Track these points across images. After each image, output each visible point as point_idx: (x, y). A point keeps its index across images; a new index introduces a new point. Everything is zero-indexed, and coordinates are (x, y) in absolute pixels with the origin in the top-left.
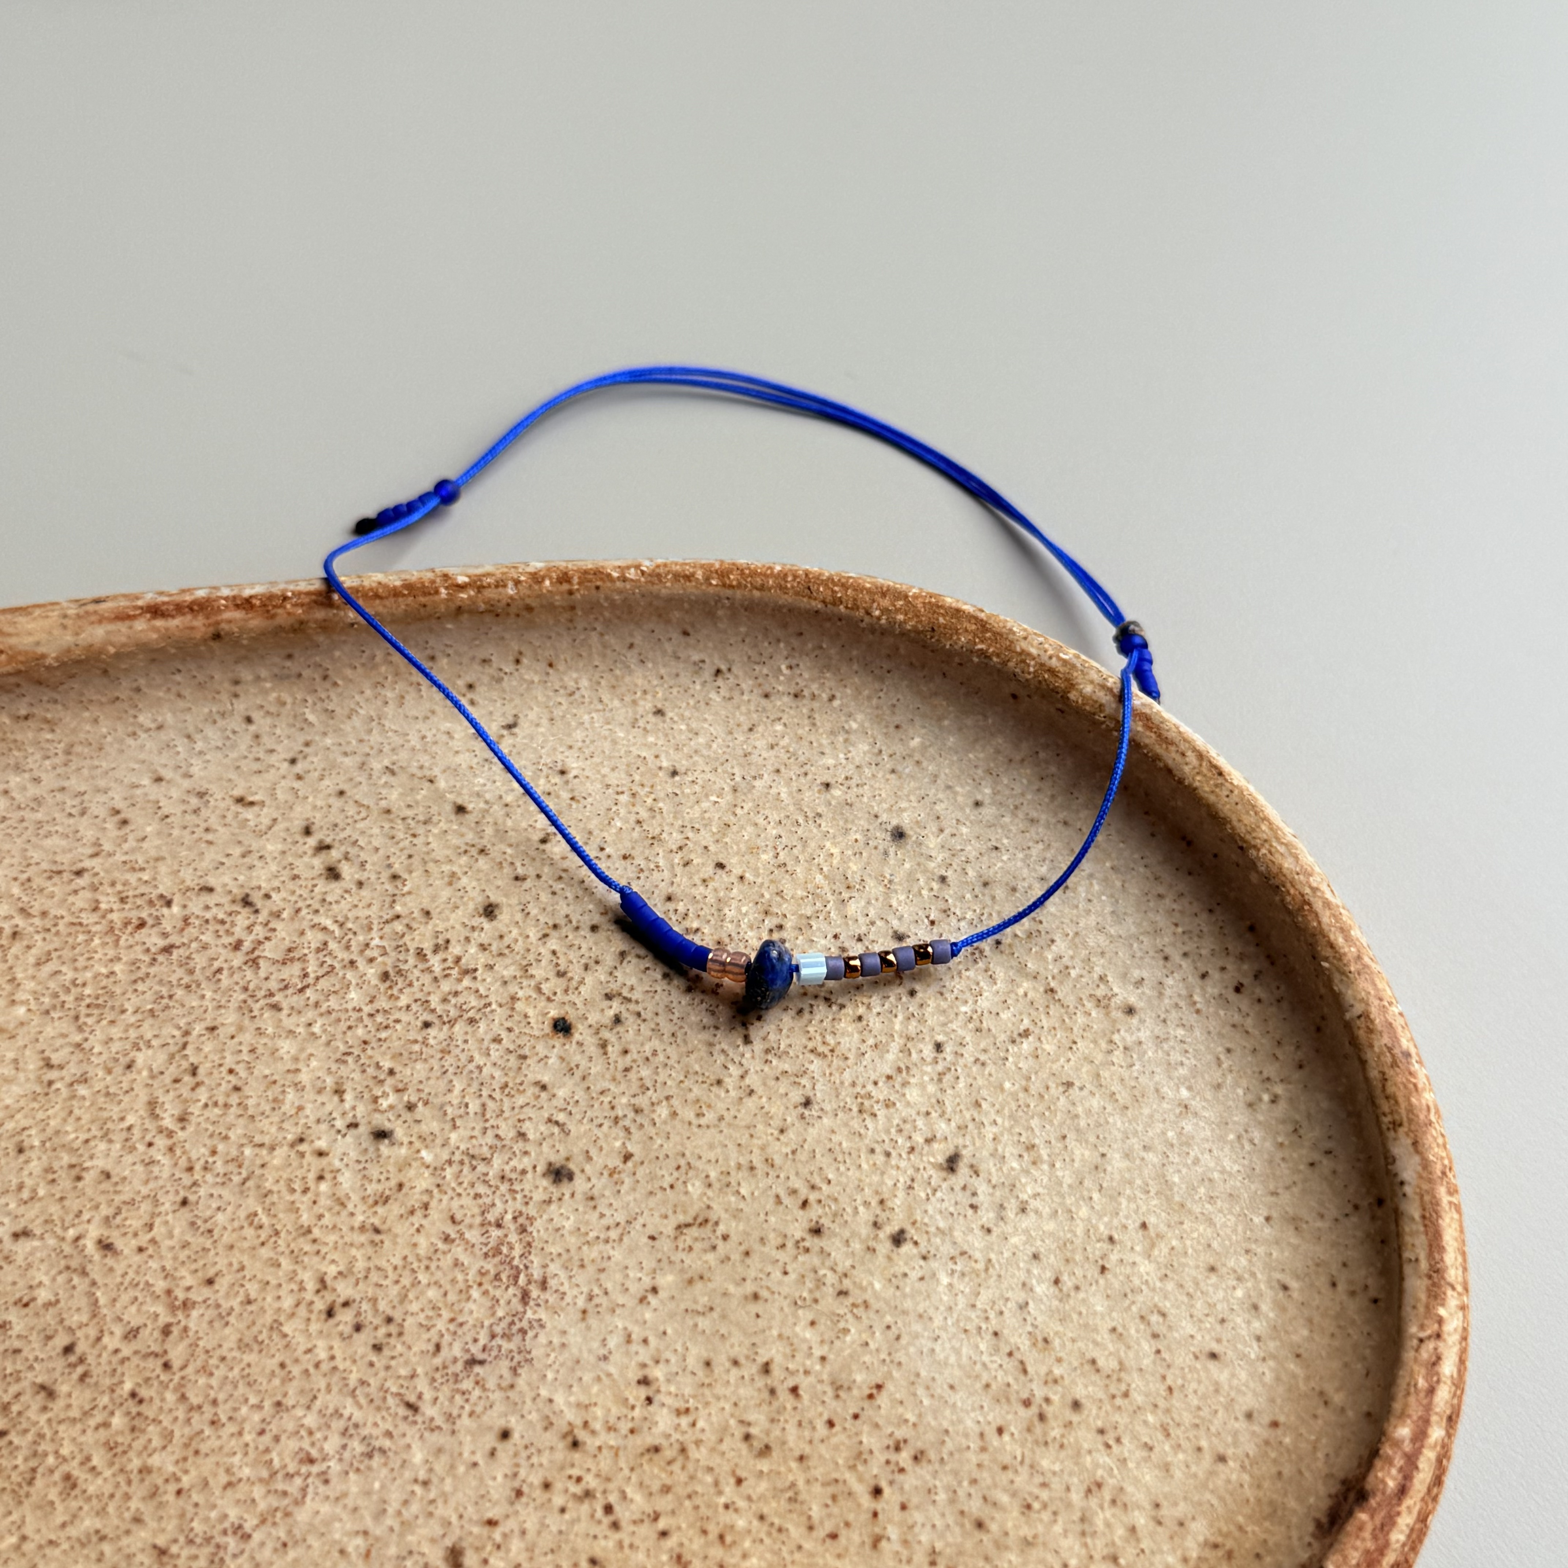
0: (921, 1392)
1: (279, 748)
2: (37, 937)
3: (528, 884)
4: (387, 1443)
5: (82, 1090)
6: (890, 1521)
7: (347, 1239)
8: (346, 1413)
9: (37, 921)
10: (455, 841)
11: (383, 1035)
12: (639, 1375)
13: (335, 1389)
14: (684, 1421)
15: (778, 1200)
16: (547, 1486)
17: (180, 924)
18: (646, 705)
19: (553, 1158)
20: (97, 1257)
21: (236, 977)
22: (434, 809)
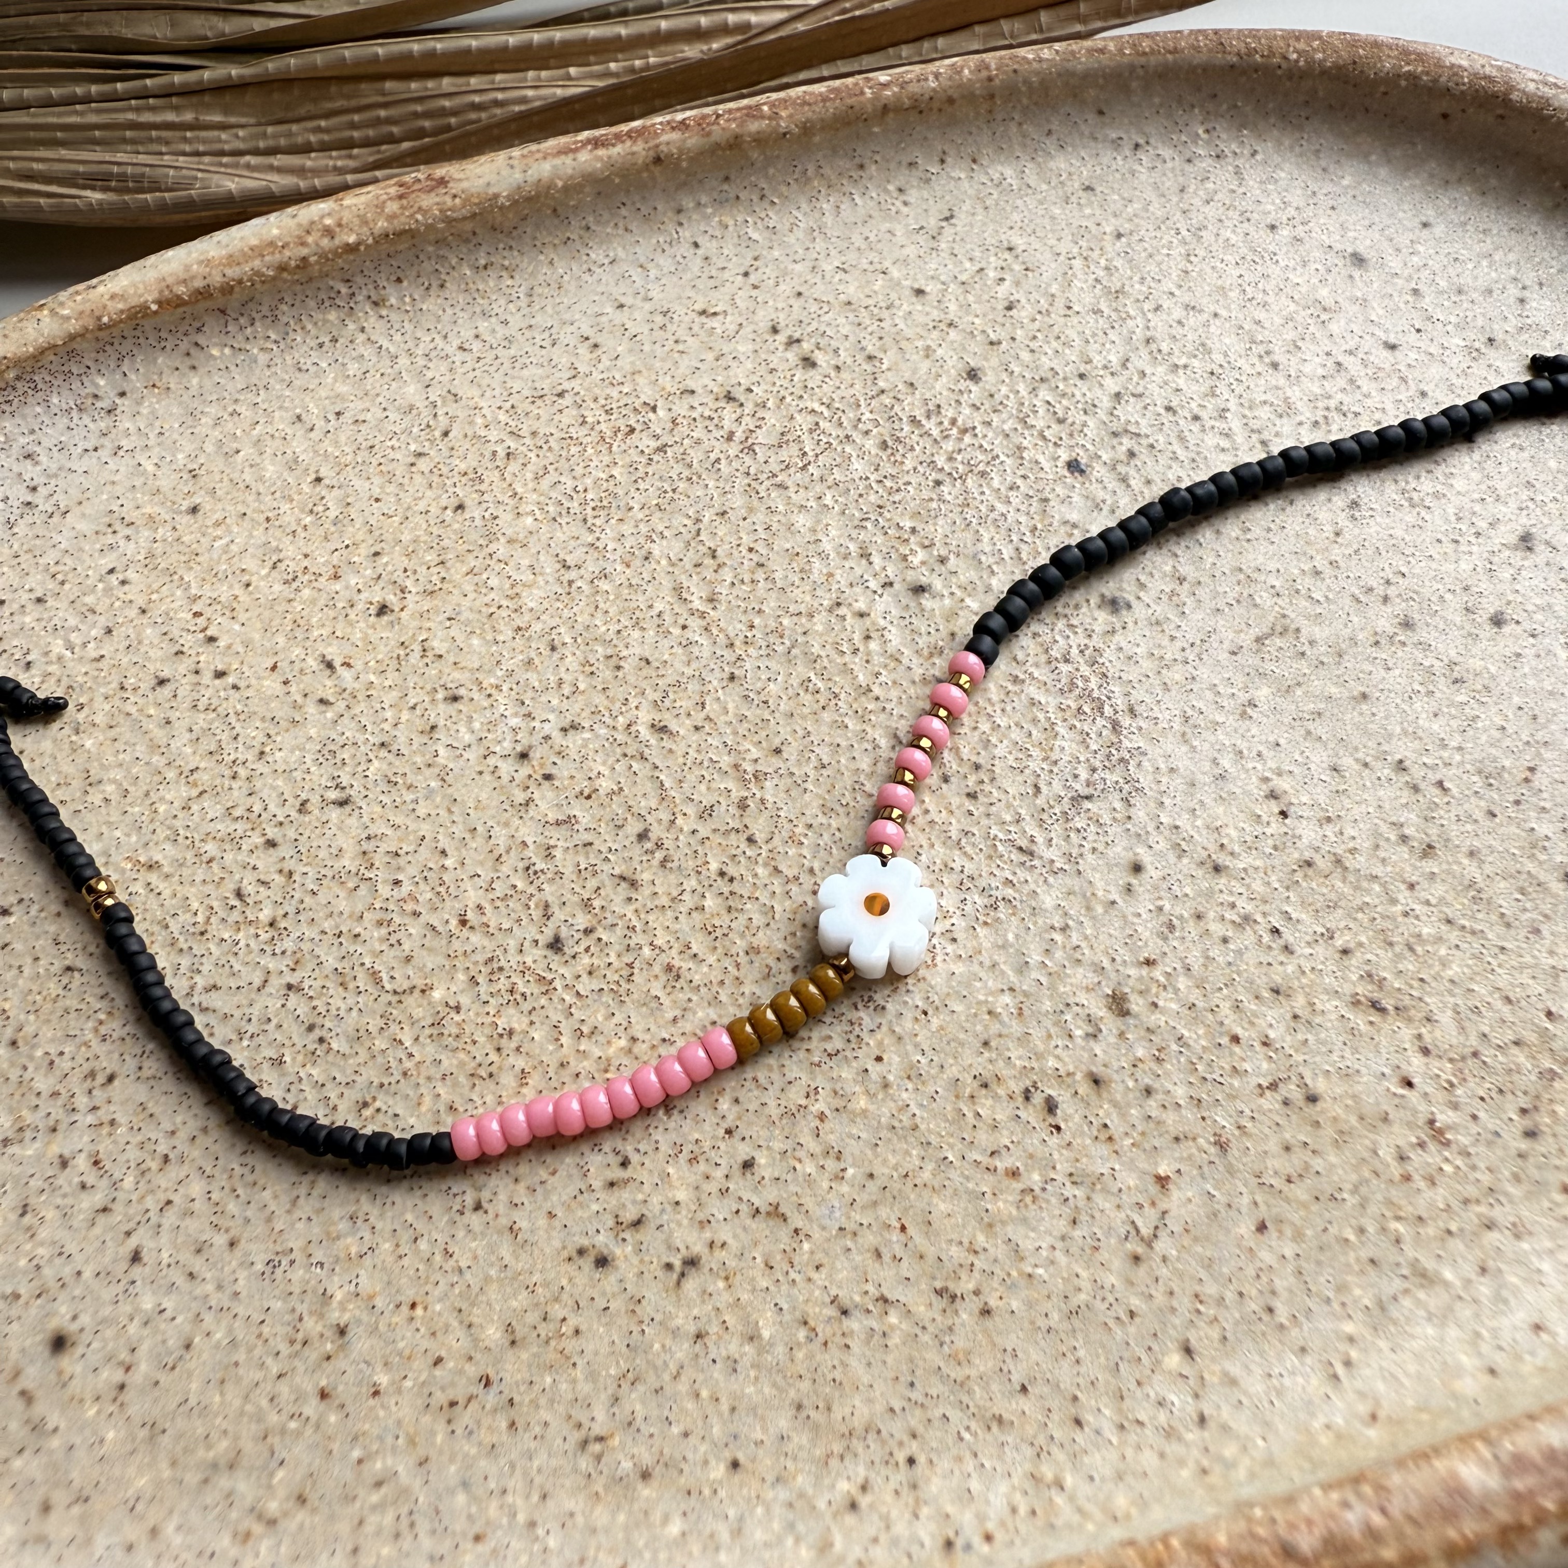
1: (730, 265)
2: (532, 455)
3: (1004, 347)
4: (1009, 892)
5: (604, 585)
8: (957, 866)
9: (528, 441)
10: (921, 319)
11: (896, 498)
12: (1265, 790)
14: (1329, 830)
15: (1356, 600)
16: (1199, 917)
17: (669, 425)
19: (1104, 591)
20: (653, 742)
21: (736, 464)
22: (894, 295)
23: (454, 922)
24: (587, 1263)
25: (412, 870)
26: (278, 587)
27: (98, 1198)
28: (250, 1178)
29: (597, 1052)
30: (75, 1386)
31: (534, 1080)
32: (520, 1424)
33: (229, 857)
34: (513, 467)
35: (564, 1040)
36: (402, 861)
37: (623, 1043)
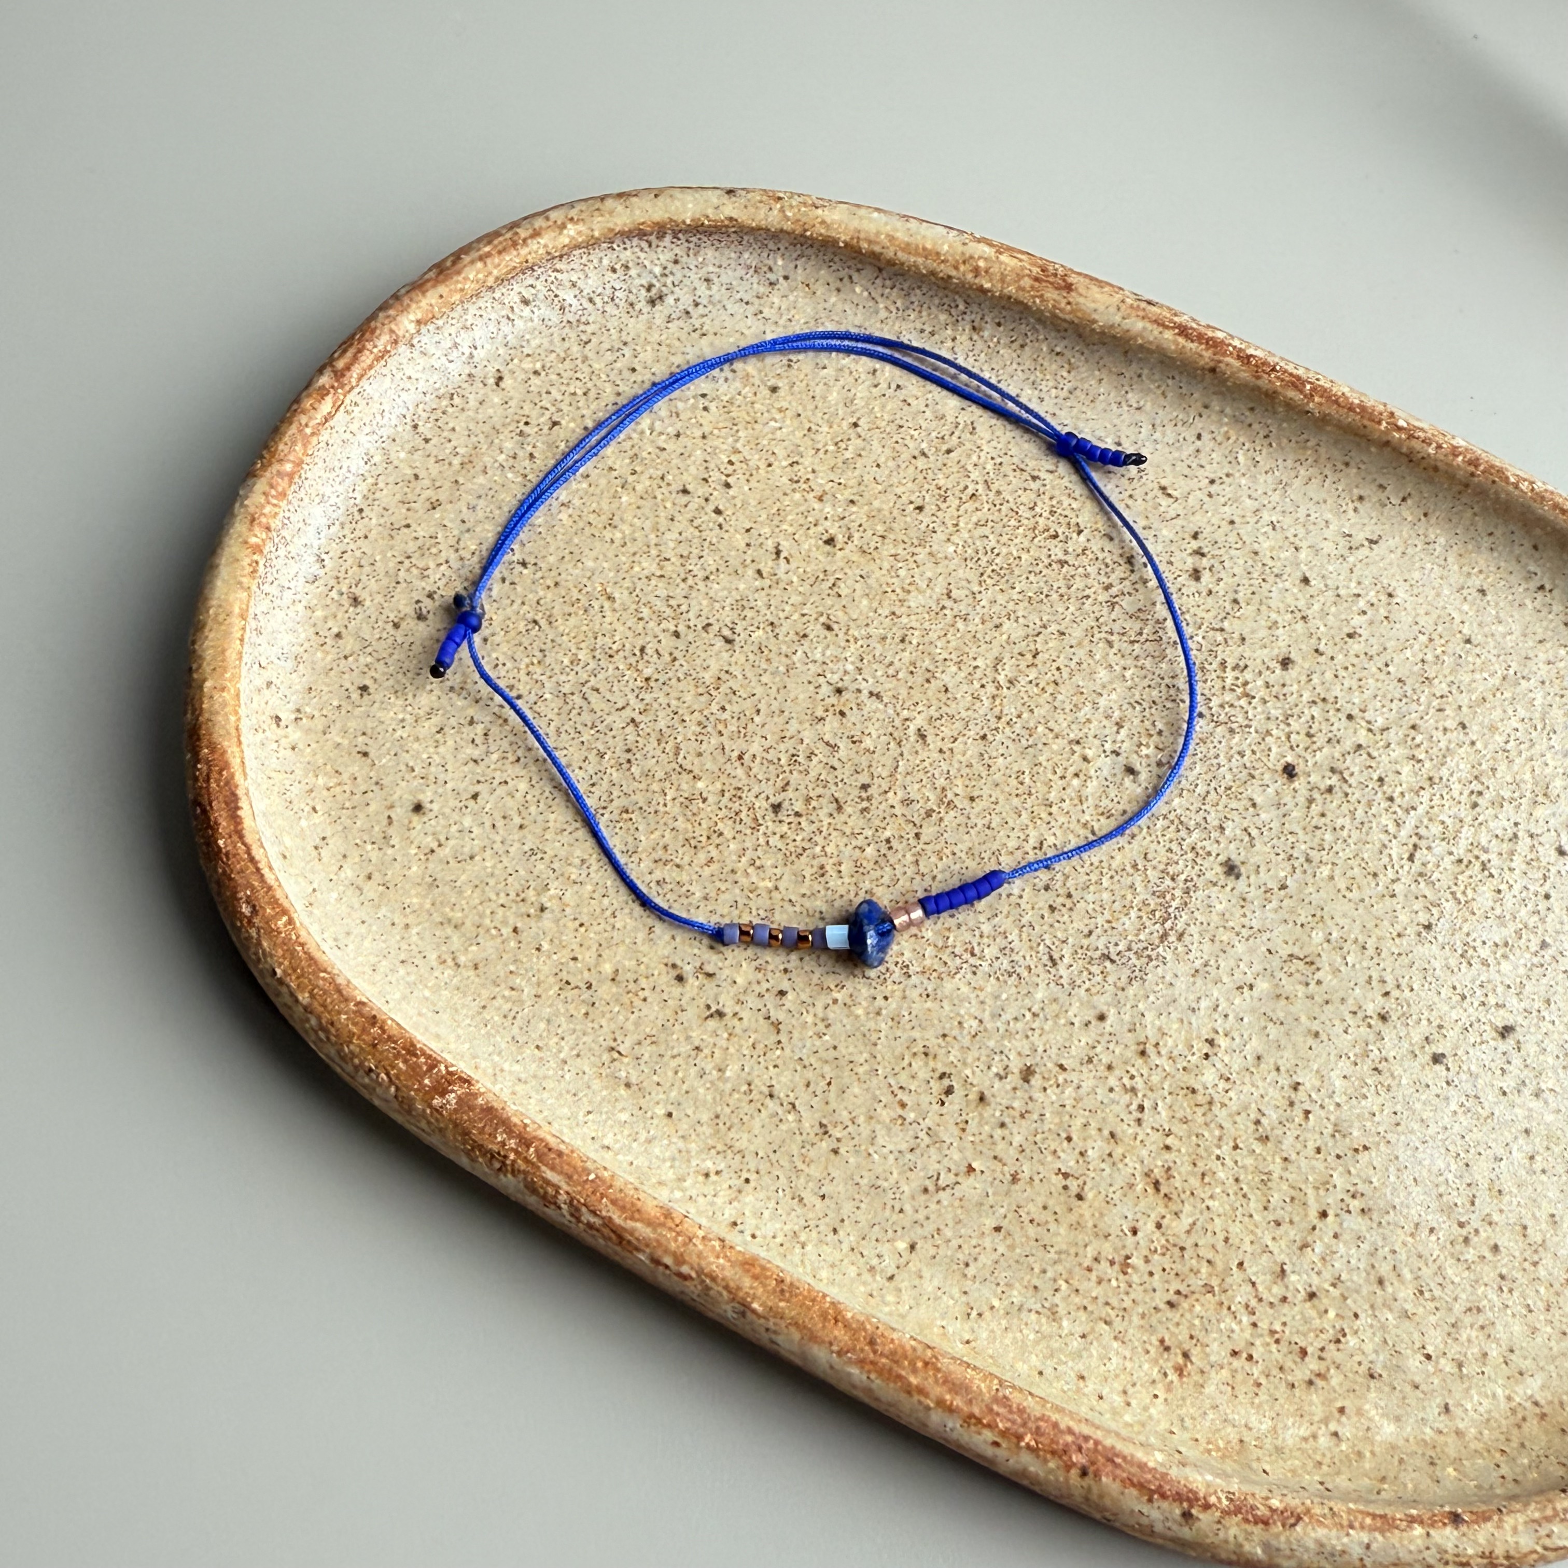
0: (1392, 1169)
1: (1208, 467)
2: (986, 506)
3: (1322, 659)
4: (1025, 974)
5: (960, 624)
6: (1321, 1239)
7: (1072, 826)
8: (1010, 938)
9: (992, 495)
10: (1290, 600)
11: (1169, 705)
12: (1211, 1035)
13: (1011, 919)
14: (1222, 1085)
15: (1369, 980)
16: (1110, 1067)
17: (1080, 551)
18: (1476, 581)
19: (1233, 857)
20: (912, 739)
21: (1096, 608)
22: (1288, 570)
23: (735, 754)
24: (674, 973)
25: (736, 708)
26: (785, 480)
27: (476, 753)
28: (550, 801)
29: (754, 879)
30: (413, 833)
31: (714, 867)
32: (591, 1017)
33: (652, 624)
34: (970, 506)
35: (743, 859)
36: (735, 698)
37: (770, 885)
